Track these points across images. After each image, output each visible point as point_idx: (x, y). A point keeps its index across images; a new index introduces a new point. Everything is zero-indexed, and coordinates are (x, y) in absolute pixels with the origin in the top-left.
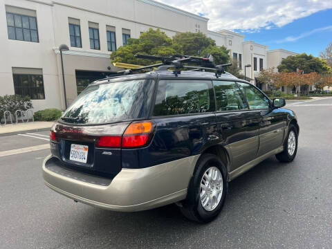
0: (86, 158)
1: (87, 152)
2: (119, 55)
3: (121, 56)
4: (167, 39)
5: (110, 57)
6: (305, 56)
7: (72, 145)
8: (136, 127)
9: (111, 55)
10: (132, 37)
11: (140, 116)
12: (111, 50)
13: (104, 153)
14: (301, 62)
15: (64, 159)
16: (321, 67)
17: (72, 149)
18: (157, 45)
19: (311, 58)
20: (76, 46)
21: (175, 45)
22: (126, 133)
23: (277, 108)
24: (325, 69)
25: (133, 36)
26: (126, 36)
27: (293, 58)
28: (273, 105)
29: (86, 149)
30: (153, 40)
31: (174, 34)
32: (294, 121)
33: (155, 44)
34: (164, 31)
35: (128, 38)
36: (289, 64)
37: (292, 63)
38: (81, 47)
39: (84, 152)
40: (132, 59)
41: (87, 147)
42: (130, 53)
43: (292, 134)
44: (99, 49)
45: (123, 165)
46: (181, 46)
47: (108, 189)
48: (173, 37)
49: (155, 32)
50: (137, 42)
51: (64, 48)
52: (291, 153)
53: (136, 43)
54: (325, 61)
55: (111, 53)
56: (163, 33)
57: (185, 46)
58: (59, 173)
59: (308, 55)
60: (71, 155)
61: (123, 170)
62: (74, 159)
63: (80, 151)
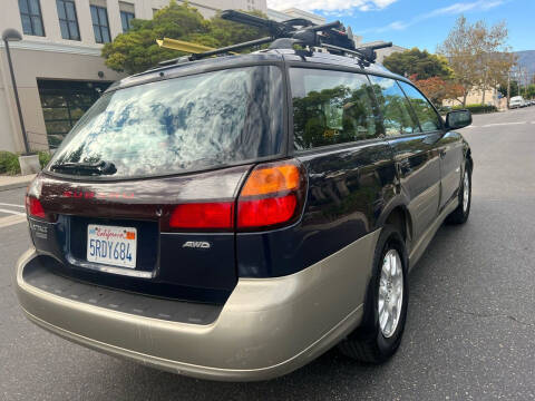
0: (134, 256)
1: (133, 244)
2: (119, 50)
3: (123, 52)
4: (202, 22)
5: (100, 53)
6: (416, 53)
7: (91, 227)
8: (263, 177)
9: (103, 50)
10: (137, 17)
11: (262, 152)
12: (102, 42)
13: (189, 244)
14: (411, 62)
15: (72, 261)
16: (440, 69)
17: (90, 236)
18: (187, 32)
19: (424, 55)
20: (33, 33)
21: (218, 31)
22: (246, 192)
24: (446, 73)
25: (139, 16)
26: (127, 16)
27: (400, 56)
28: (446, 125)
29: (130, 236)
30: (179, 22)
31: (213, 14)
33: (182, 30)
34: (196, 7)
35: (130, 19)
36: (394, 65)
37: (399, 64)
38: (44, 35)
39: (127, 241)
40: (143, 56)
41: (134, 230)
42: (138, 45)
44: (79, 39)
45: (242, 269)
46: (228, 34)
47: (212, 332)
48: (213, 19)
49: (180, 8)
50: (149, 26)
51: (11, 36)
53: (147, 28)
54: (446, 60)
55: (102, 46)
56: (195, 10)
57: (233, 33)
58: (63, 295)
59: (422, 51)
60: (90, 250)
61: (242, 283)
62: (100, 260)
63: (115, 240)
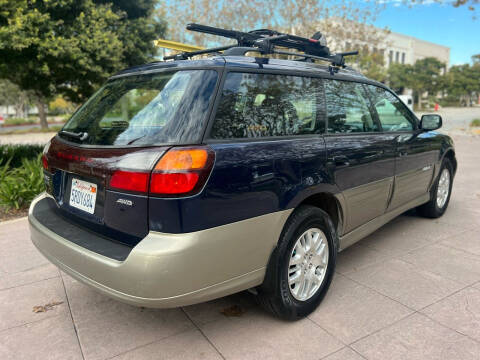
0: (94, 205)
1: (94, 196)
7: (74, 180)
13: (120, 201)
17: (73, 187)
22: (158, 168)
23: (426, 130)
28: (420, 126)
29: (93, 190)
32: (451, 154)
39: (91, 194)
41: (96, 186)
43: (446, 174)
45: (152, 225)
47: (124, 266)
52: (440, 203)
60: (72, 197)
61: (152, 235)
62: (76, 205)
63: (85, 192)
